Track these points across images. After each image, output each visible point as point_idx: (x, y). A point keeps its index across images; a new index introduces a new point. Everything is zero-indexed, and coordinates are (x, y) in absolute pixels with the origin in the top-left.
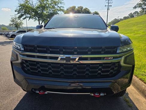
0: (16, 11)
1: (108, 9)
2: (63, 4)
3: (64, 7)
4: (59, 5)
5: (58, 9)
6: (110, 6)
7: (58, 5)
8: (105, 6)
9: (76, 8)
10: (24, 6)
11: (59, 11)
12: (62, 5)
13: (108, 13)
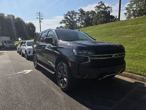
1: (40, 22)
6: (41, 19)
8: (37, 18)
13: (40, 25)
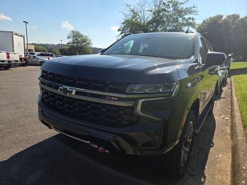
0: (119, 30)
2: (194, 13)
3: (194, 18)
4: (187, 17)
5: (183, 24)
7: (185, 17)
9: (223, 19)
10: (129, 23)
11: (185, 25)
12: (191, 16)
